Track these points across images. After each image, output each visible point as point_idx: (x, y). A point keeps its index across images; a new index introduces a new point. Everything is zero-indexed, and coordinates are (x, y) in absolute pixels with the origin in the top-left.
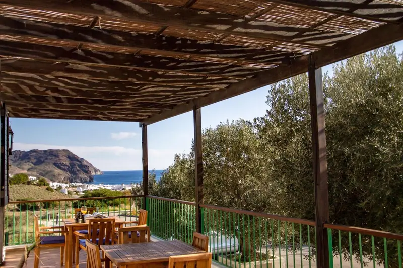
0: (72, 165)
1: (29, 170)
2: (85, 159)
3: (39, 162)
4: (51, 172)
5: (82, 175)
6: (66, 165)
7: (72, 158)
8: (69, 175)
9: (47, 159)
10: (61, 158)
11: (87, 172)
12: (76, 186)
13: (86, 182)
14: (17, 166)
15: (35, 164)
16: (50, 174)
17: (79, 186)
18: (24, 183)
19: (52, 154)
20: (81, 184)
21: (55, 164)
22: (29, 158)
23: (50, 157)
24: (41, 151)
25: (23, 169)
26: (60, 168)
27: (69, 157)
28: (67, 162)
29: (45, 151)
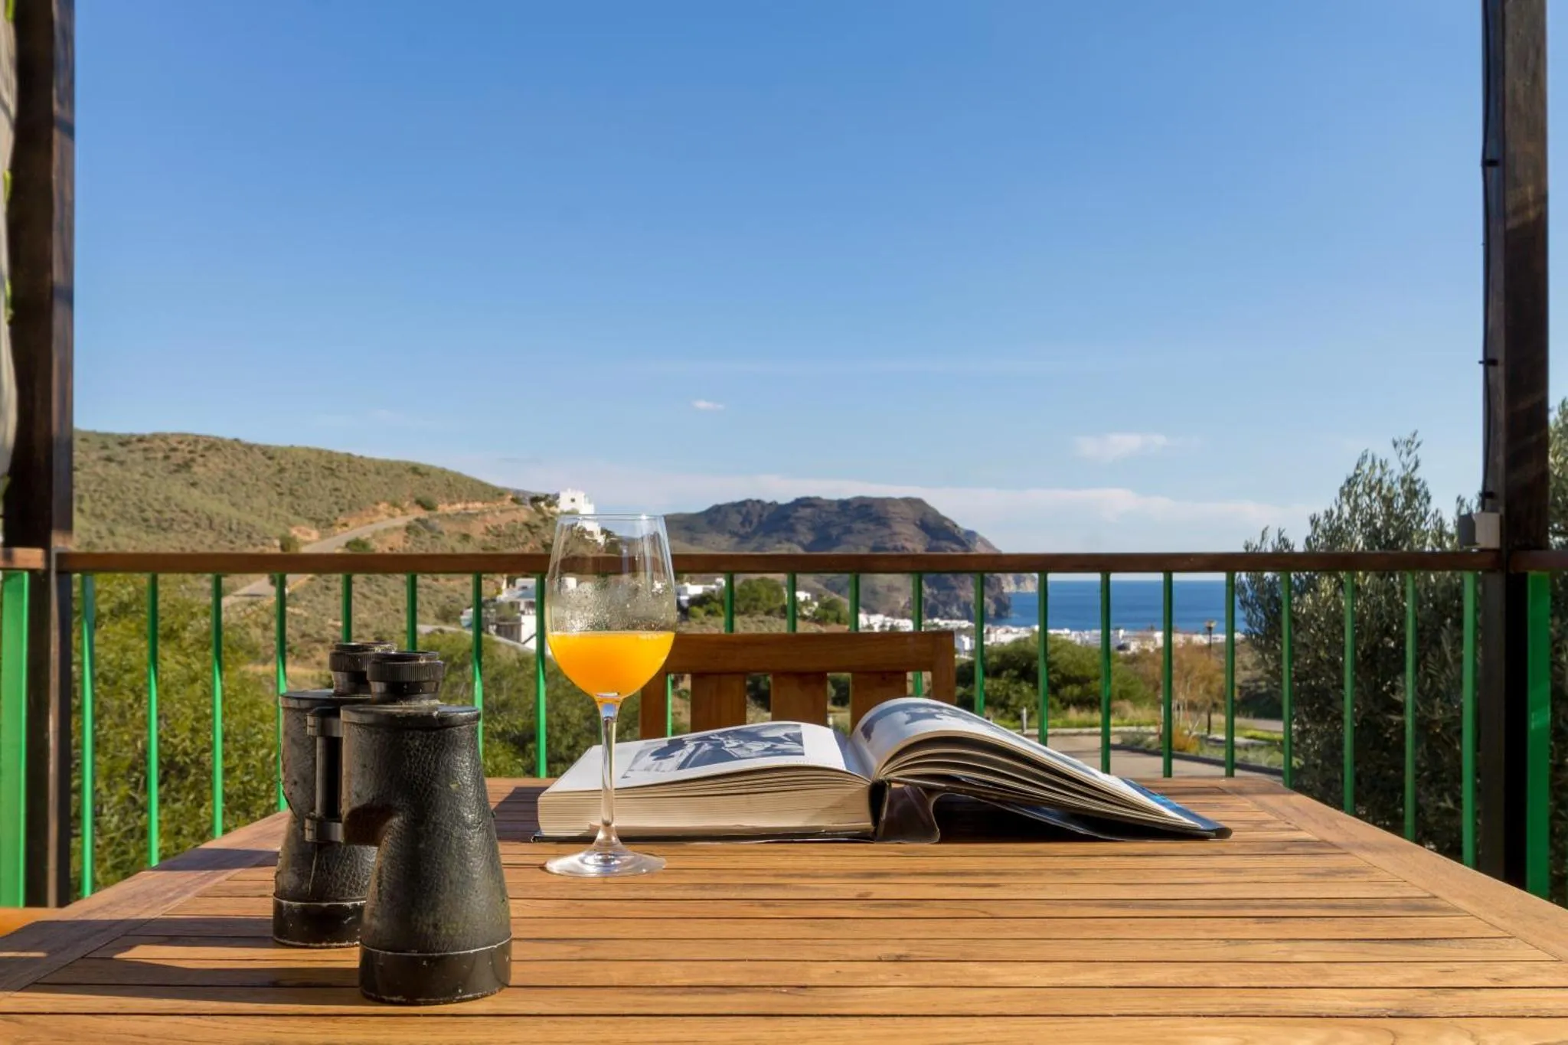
2: (983, 533)
3: (823, 541)
5: (972, 593)
7: (936, 528)
9: (848, 531)
10: (897, 528)
17: (960, 631)
18: (769, 613)
19: (866, 511)
20: (967, 624)
22: (791, 529)
23: (858, 525)
24: (831, 503)
27: (924, 526)
28: (919, 545)
29: (844, 504)
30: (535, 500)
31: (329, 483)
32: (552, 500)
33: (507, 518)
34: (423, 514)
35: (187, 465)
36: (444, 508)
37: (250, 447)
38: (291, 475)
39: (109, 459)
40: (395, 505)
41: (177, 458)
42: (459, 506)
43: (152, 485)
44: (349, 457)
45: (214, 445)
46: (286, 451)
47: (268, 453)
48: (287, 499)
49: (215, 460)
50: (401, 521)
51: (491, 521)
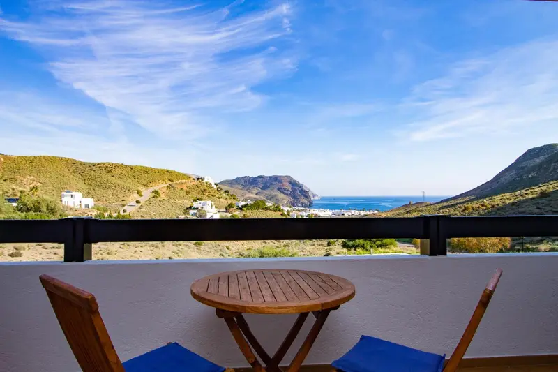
0: (294, 190)
1: (257, 194)
2: (304, 184)
3: (265, 187)
4: (275, 196)
5: (303, 200)
6: (288, 190)
7: (294, 184)
8: (291, 199)
9: (272, 184)
10: (284, 183)
11: (307, 197)
12: (298, 211)
13: (306, 206)
14: (247, 190)
15: (262, 189)
16: (274, 199)
17: (302, 210)
18: (262, 209)
19: (276, 179)
20: (303, 209)
21: (279, 189)
22: (257, 184)
23: (274, 183)
24: (267, 177)
25: (252, 193)
26: (283, 193)
27: (290, 183)
28: (289, 188)
29: (270, 177)
30: (198, 179)
31: (147, 175)
32: (203, 179)
33: (192, 184)
34: (171, 183)
35: (110, 171)
36: (176, 181)
37: (126, 166)
38: (137, 173)
39: (91, 170)
40: (163, 181)
41: (108, 169)
42: (179, 181)
43: (103, 177)
44: (151, 169)
45: (117, 166)
46: (135, 167)
47: (131, 168)
48: (137, 180)
49: (117, 169)
50: (165, 185)
51: (188, 184)
